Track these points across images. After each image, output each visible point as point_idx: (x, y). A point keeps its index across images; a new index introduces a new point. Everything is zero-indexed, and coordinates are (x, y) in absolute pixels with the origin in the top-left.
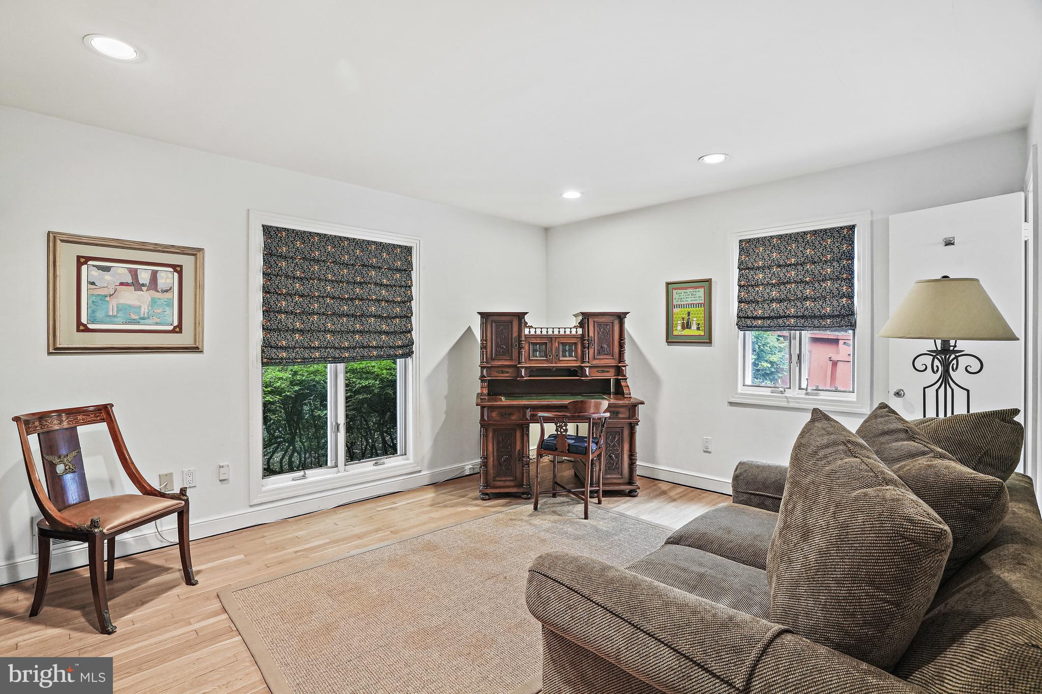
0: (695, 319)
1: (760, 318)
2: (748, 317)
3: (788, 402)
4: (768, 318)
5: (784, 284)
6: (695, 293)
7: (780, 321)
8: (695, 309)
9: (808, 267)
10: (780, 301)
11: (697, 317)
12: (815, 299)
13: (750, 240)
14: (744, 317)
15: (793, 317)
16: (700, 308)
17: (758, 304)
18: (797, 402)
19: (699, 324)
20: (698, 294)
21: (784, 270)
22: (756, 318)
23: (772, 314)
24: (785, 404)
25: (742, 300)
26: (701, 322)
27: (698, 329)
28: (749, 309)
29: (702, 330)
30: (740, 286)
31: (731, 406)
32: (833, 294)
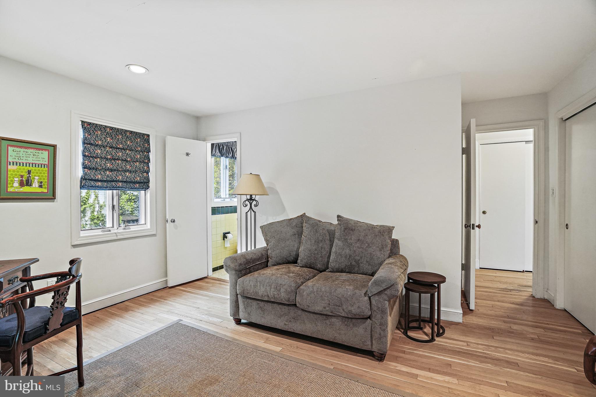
0: (37, 178)
1: (100, 181)
2: (92, 180)
3: (117, 236)
4: (105, 181)
5: (114, 159)
6: (38, 154)
7: (113, 184)
8: (37, 169)
9: (128, 152)
10: (111, 170)
11: (39, 176)
12: (131, 172)
13: (90, 123)
14: (89, 180)
15: (121, 181)
16: (43, 168)
17: (97, 171)
18: (123, 235)
19: (41, 182)
20: (41, 156)
21: (114, 151)
22: (98, 181)
23: (108, 179)
24: (115, 238)
25: (86, 166)
26: (44, 181)
27: (41, 186)
28: (92, 174)
29: (45, 188)
30: (84, 156)
31: (74, 248)
32: (141, 170)
